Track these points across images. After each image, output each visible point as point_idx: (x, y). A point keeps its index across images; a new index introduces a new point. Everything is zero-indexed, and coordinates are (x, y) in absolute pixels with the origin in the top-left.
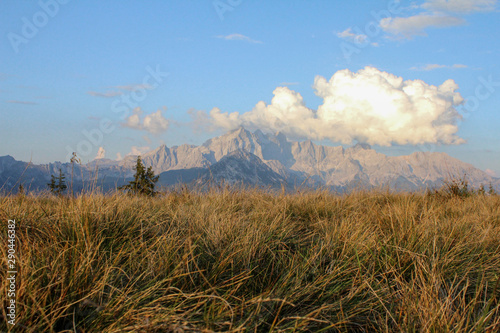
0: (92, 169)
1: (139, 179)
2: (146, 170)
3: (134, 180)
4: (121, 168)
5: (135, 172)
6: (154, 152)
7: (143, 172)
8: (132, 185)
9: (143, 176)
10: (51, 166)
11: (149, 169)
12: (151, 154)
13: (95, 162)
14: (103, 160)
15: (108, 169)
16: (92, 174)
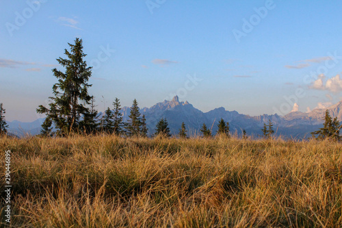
0: (288, 119)
1: (328, 127)
2: (333, 120)
3: (323, 127)
4: (310, 118)
5: (324, 122)
6: (335, 106)
7: (331, 121)
8: (322, 131)
9: (331, 125)
10: (262, 117)
11: (335, 119)
12: (332, 107)
13: (290, 114)
14: (296, 112)
15: (300, 119)
16: (289, 122)
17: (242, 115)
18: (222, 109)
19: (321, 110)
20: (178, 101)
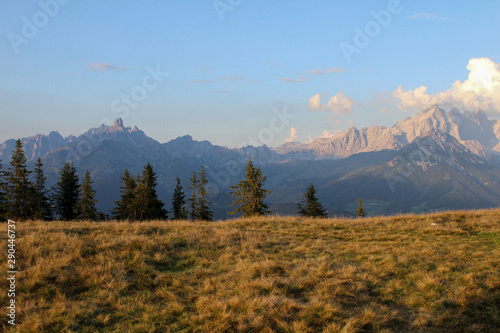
0: (282, 152)
4: (311, 151)
6: (344, 135)
12: (341, 136)
13: (285, 145)
14: (293, 143)
15: (298, 152)
16: (283, 157)
17: (216, 147)
18: (188, 138)
19: (325, 139)
20: (122, 125)
